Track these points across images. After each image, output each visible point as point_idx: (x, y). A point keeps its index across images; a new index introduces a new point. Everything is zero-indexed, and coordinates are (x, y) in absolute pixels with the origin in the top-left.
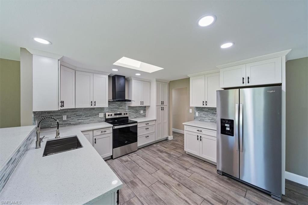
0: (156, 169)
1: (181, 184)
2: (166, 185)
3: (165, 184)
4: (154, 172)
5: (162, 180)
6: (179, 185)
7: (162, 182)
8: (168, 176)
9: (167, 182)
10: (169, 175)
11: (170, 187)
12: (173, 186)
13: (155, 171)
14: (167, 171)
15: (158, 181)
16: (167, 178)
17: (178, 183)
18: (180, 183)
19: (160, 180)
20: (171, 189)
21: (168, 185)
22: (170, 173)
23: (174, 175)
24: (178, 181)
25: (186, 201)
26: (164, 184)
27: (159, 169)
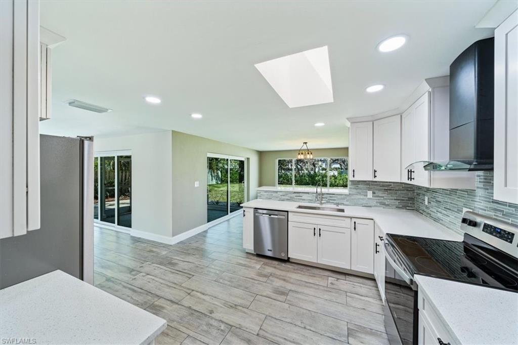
0: (266, 334)
1: (206, 315)
2: (232, 305)
3: (235, 307)
4: (264, 325)
5: (241, 311)
6: (211, 312)
7: (240, 308)
8: (231, 323)
9: (232, 310)
10: (232, 326)
11: (226, 304)
12: (221, 307)
13: (265, 327)
14: (238, 336)
15: (248, 308)
16: (234, 318)
17: (213, 315)
18: (209, 317)
19: (245, 310)
20: (224, 302)
21: (229, 307)
22: (230, 333)
23: (222, 330)
24: (212, 318)
25: (203, 294)
26: (236, 305)
27: (258, 335)
